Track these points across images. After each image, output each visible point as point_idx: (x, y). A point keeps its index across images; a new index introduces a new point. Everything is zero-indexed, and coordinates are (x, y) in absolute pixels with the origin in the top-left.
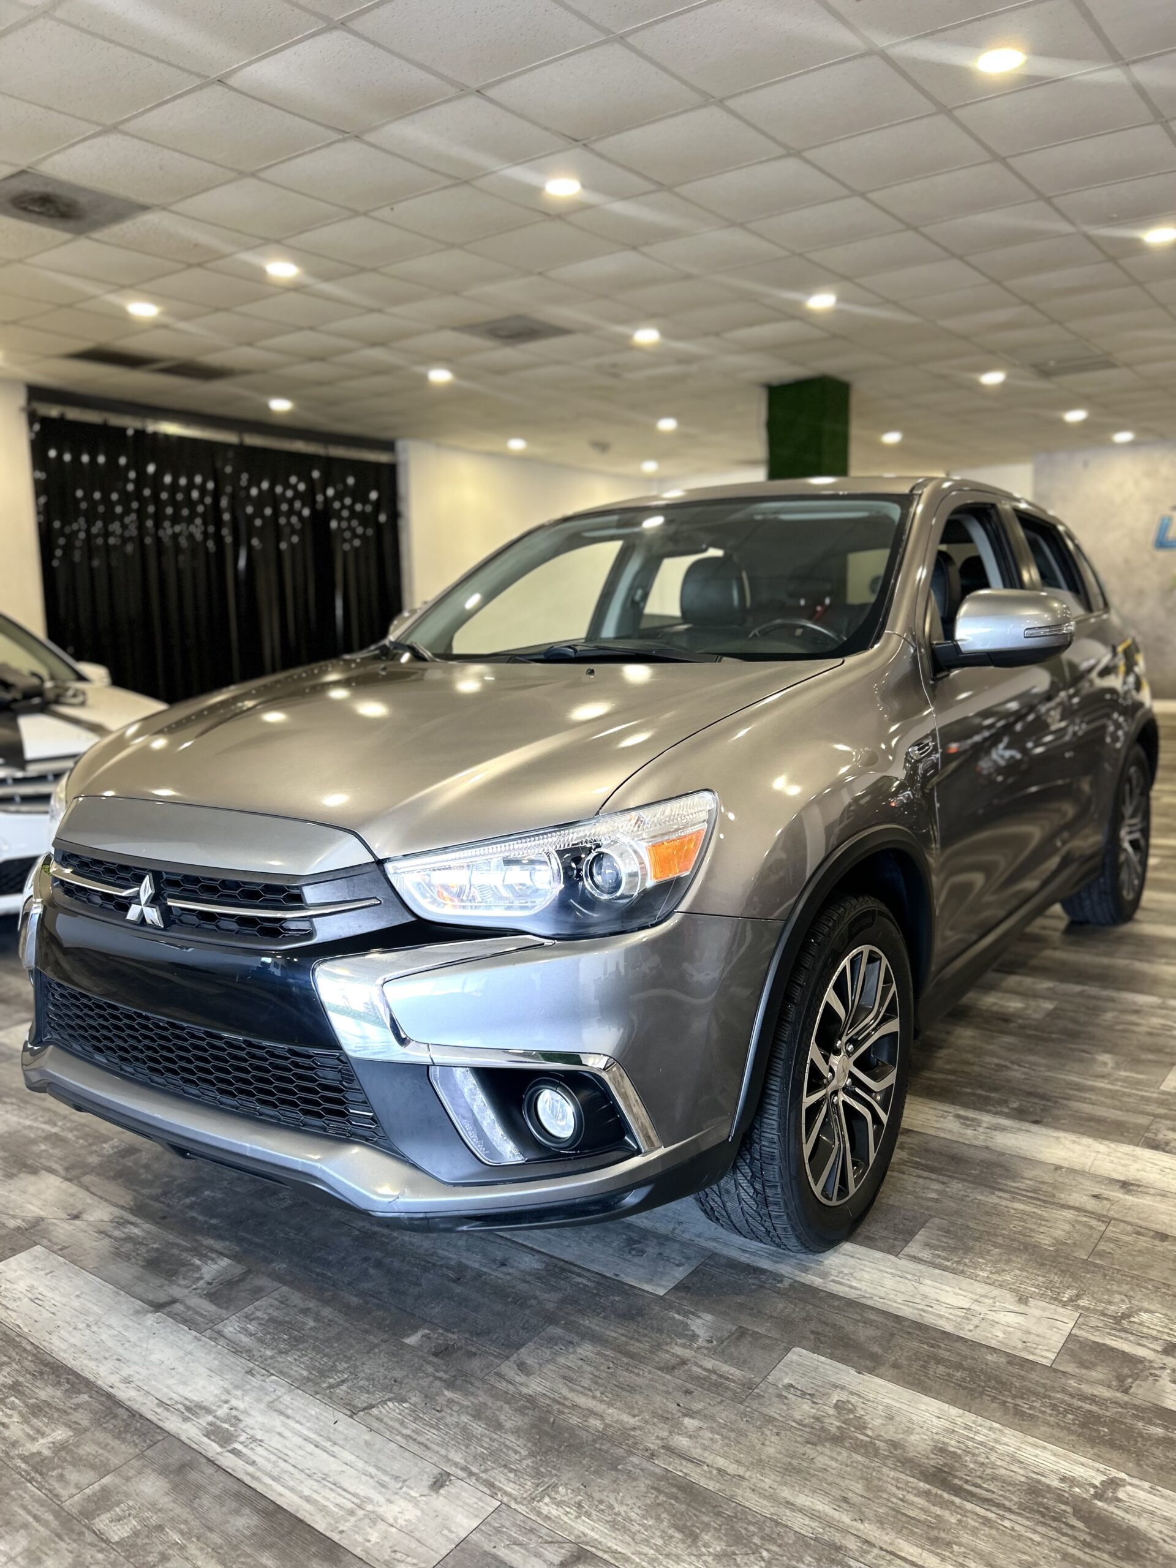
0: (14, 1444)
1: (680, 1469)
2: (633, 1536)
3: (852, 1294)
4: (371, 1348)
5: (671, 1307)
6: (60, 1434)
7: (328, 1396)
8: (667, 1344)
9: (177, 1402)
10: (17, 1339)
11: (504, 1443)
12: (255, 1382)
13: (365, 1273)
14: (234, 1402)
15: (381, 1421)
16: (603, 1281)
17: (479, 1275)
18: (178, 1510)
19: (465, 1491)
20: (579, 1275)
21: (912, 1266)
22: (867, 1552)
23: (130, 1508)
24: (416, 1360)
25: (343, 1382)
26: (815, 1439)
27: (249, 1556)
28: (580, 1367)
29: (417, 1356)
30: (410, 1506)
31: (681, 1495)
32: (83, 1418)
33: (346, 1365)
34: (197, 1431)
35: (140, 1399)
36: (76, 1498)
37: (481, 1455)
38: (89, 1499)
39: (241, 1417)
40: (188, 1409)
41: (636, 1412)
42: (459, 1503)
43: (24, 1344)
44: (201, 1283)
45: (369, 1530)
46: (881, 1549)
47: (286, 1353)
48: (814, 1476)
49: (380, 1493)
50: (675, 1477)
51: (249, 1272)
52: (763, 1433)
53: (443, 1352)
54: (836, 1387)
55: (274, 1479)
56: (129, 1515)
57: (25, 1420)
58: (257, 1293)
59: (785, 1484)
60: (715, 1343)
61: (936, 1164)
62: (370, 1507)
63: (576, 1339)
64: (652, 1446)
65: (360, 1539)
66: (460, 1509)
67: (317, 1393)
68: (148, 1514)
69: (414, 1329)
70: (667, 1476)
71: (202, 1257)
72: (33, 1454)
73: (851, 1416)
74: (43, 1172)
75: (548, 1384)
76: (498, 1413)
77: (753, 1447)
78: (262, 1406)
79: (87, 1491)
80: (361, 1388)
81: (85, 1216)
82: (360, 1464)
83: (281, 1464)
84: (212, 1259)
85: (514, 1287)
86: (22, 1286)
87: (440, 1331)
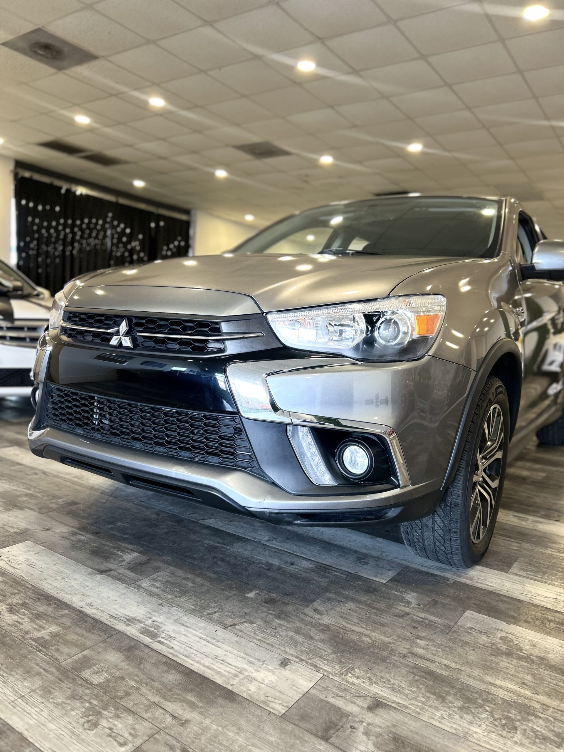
0: (27, 632)
1: (424, 664)
2: (406, 695)
3: (490, 589)
4: (228, 598)
5: (391, 588)
6: (54, 629)
7: (209, 618)
8: (395, 605)
9: (121, 617)
10: (23, 582)
11: (316, 646)
12: (165, 609)
13: (216, 563)
14: (154, 618)
15: (243, 632)
16: (350, 575)
17: (280, 568)
18: (131, 670)
19: (300, 668)
20: (336, 571)
21: (516, 577)
22: (547, 710)
23: (102, 667)
24: (255, 605)
25: (216, 612)
26: (496, 654)
27: (179, 695)
28: (350, 613)
29: (256, 603)
30: (270, 674)
31: (428, 677)
32: (67, 622)
33: (215, 605)
34: (136, 631)
35: (99, 614)
36: (68, 660)
37: (305, 651)
38: (76, 662)
39: (160, 626)
40: (128, 620)
41: (388, 635)
42: (298, 674)
43: (27, 585)
44: (124, 563)
45: (249, 685)
46: (554, 708)
47: (180, 597)
48: (501, 671)
49: (250, 666)
50: (421, 667)
51: (150, 559)
52: (464, 649)
53: (269, 602)
54: (498, 630)
55: (186, 656)
56: (102, 671)
57: (32, 621)
58: (157, 569)
59: (486, 674)
60: (422, 606)
61: (511, 535)
62: (246, 673)
63: (343, 600)
64: (403, 652)
65: (244, 689)
66: (300, 677)
67: (202, 617)
68: (114, 671)
69: (251, 590)
70: (416, 667)
71: (122, 551)
72: (39, 638)
73: (512, 644)
74: (26, 509)
75: (334, 620)
76: (309, 632)
77: (461, 656)
78: (171, 621)
79: (74, 657)
80: (227, 616)
81: (53, 530)
82: (235, 652)
83: (189, 649)
84: (128, 553)
85: (301, 574)
86: (21, 558)
87: (265, 592)
